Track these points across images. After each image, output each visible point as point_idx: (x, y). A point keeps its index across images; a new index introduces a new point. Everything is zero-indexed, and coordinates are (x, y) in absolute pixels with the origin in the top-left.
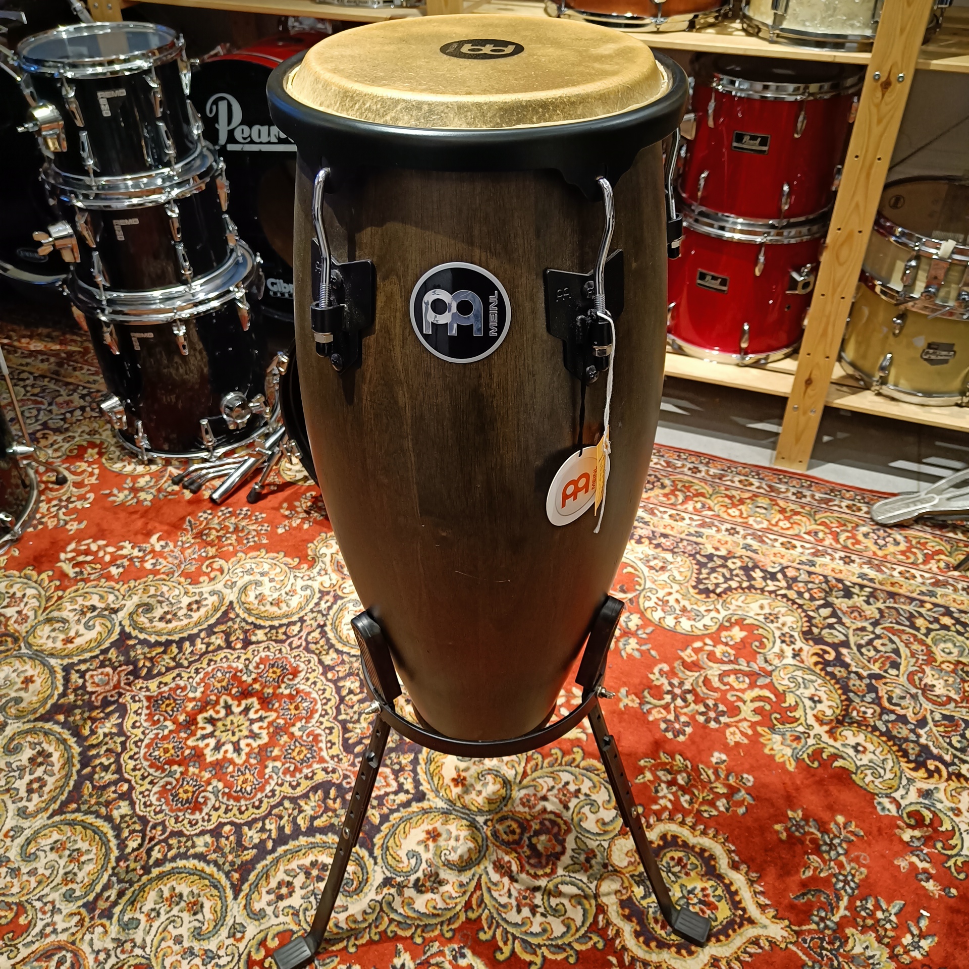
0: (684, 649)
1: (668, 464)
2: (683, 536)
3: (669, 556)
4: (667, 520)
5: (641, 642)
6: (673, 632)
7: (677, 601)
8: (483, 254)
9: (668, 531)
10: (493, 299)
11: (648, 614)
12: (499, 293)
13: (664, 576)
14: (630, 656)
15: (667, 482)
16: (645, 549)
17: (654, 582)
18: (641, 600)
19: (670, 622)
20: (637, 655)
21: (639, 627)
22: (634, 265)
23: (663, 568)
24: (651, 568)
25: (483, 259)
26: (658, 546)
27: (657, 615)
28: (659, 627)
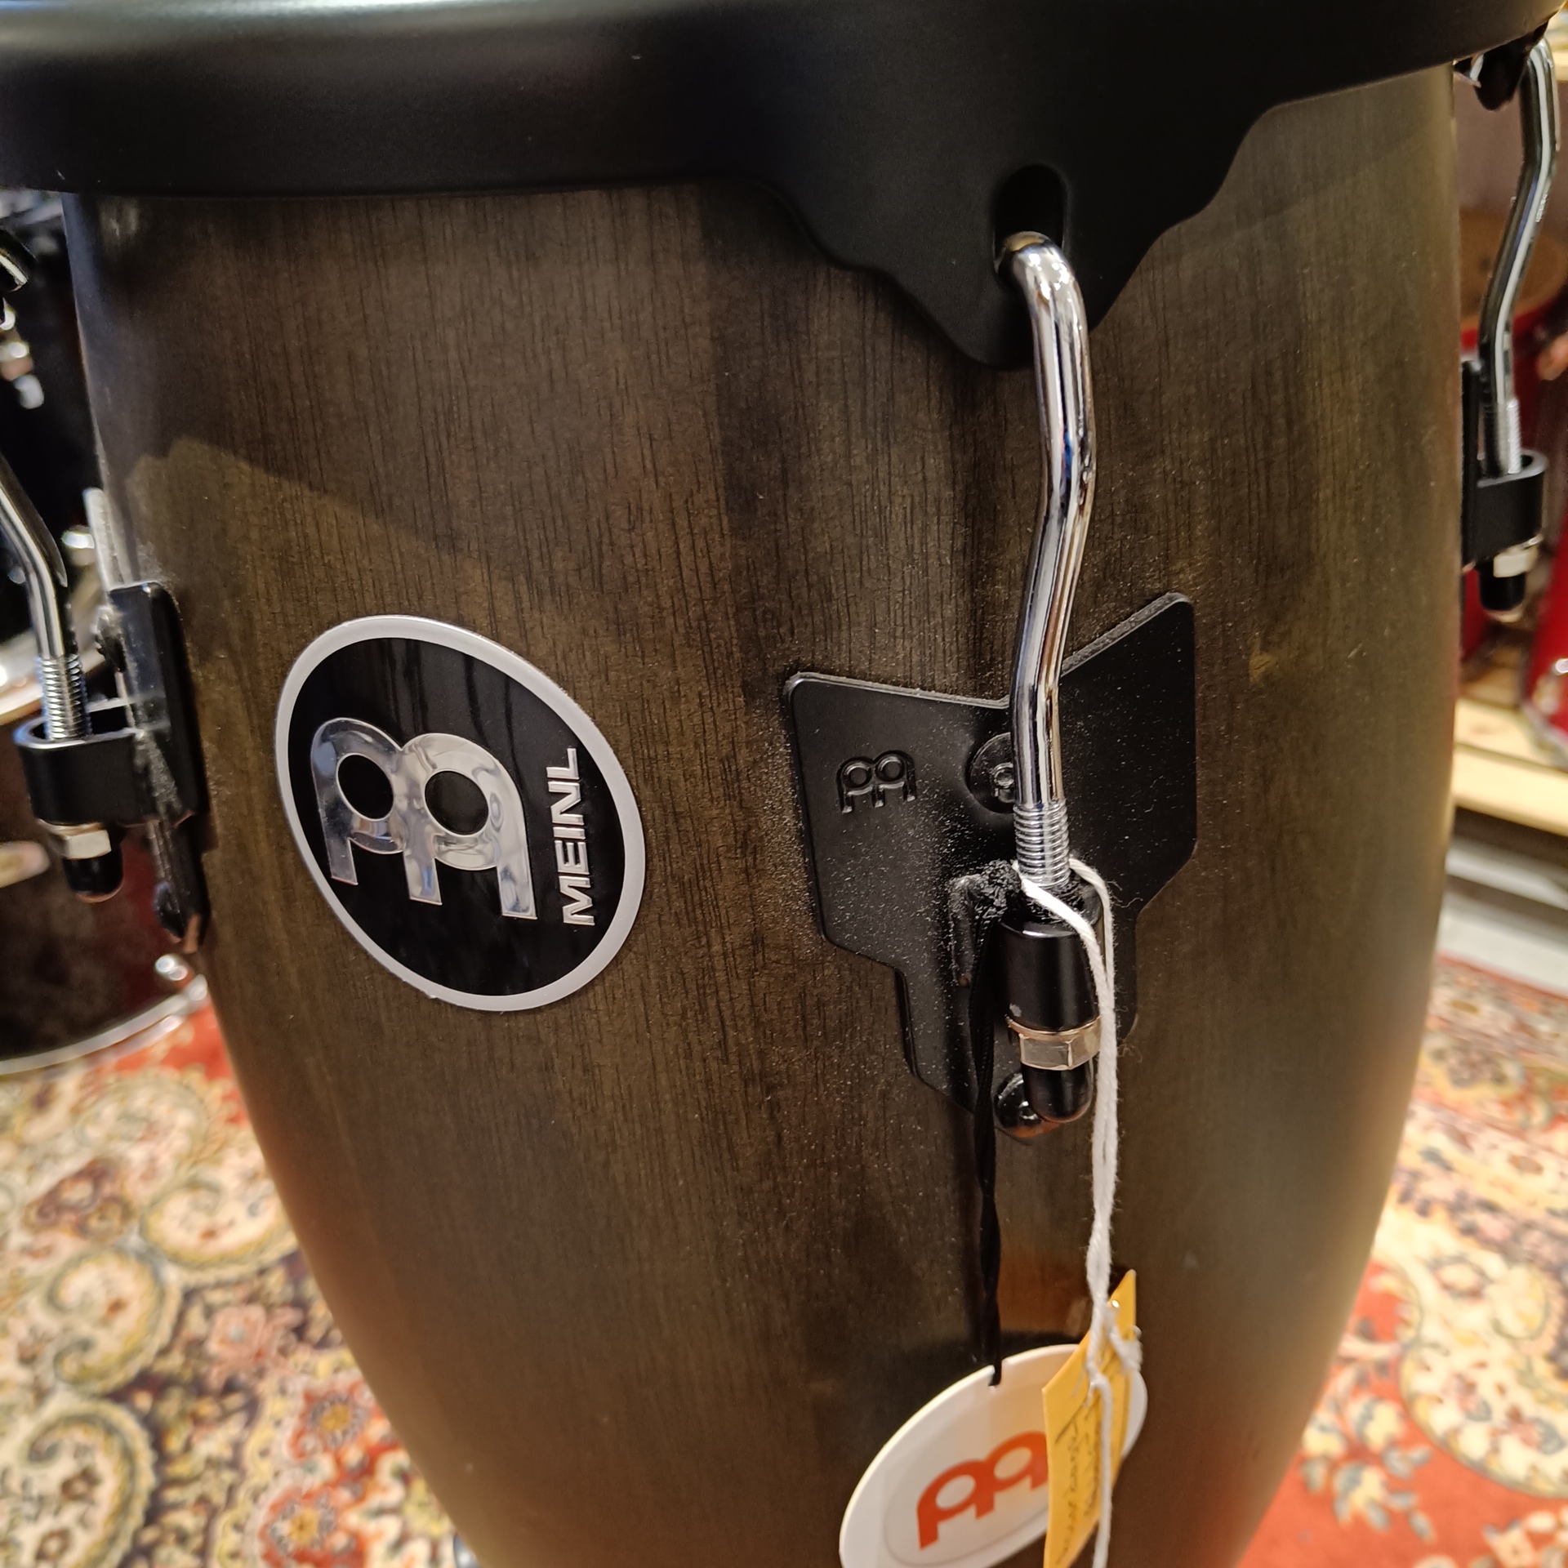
0: (1504, 1526)
1: (1522, 1027)
2: (1537, 1215)
3: (1493, 1263)
4: (1499, 1166)
5: (1394, 1485)
6: (1478, 1475)
7: (1501, 1390)
8: (501, 589)
9: (1498, 1197)
10: (563, 779)
11: (1422, 1411)
12: (584, 757)
13: (1474, 1316)
14: (1359, 1522)
15: (1511, 1070)
16: (1438, 1235)
17: (1447, 1324)
18: (1408, 1370)
19: (1473, 1443)
20: (1376, 1519)
21: (1393, 1443)
22: (1260, 663)
23: (1475, 1294)
24: (1447, 1287)
25: (506, 611)
26: (1469, 1231)
27: (1441, 1418)
28: (1444, 1451)
